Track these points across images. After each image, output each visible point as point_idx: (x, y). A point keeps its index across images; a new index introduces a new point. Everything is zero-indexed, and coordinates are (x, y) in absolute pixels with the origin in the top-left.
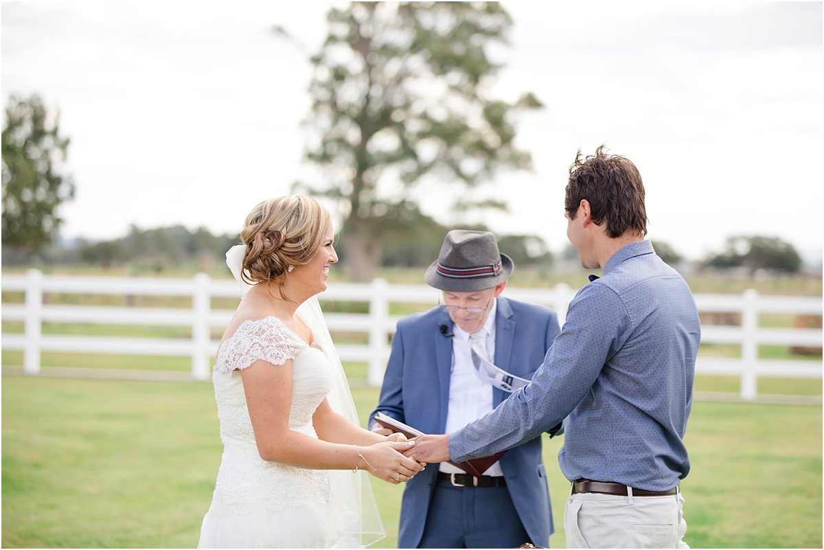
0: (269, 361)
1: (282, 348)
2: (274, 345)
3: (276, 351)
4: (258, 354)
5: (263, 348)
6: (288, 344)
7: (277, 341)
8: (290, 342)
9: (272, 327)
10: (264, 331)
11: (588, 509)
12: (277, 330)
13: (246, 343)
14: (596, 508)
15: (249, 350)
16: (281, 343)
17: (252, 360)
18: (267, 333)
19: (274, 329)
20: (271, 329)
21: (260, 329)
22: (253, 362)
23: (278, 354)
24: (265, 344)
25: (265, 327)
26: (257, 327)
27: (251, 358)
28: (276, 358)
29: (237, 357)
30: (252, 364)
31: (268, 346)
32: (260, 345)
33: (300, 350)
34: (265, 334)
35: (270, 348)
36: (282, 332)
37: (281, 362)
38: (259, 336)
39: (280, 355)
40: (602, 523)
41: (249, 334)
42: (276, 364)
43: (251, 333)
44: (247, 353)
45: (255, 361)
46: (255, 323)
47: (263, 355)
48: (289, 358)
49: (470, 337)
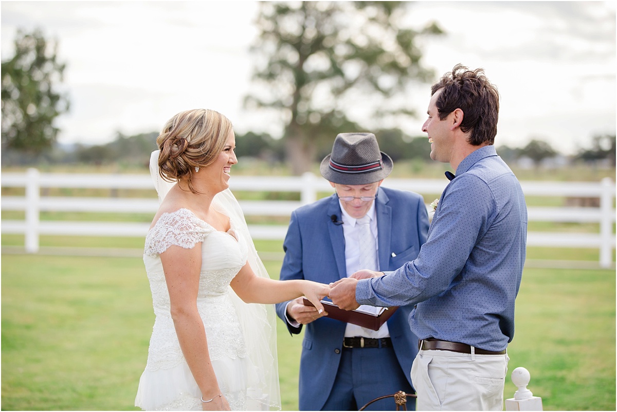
0: (181, 245)
1: (192, 234)
2: (185, 232)
3: (186, 237)
4: (172, 241)
5: (176, 235)
6: (196, 231)
7: (187, 229)
8: (198, 229)
9: (183, 217)
10: (177, 222)
11: (437, 363)
12: (188, 220)
13: (163, 232)
14: (444, 362)
15: (165, 238)
16: (190, 230)
17: (167, 246)
18: (180, 223)
19: (185, 219)
20: (182, 220)
21: (173, 220)
22: (168, 247)
23: (188, 239)
24: (177, 232)
25: (177, 218)
26: (172, 219)
27: (167, 244)
28: (187, 243)
29: (157, 244)
30: (167, 249)
31: (179, 234)
32: (173, 233)
33: (207, 234)
34: (178, 224)
35: (181, 235)
36: (191, 221)
37: (191, 246)
38: (173, 225)
39: (190, 240)
40: (449, 374)
41: (166, 224)
42: (187, 247)
43: (167, 223)
44: (163, 240)
45: (169, 246)
46: (171, 215)
47: (176, 241)
48: (197, 241)
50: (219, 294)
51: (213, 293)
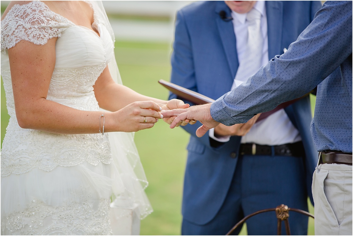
0: (32, 41)
1: (44, 29)
2: (36, 27)
3: (38, 32)
4: (22, 35)
5: (26, 29)
6: (50, 25)
7: (39, 23)
8: (53, 23)
9: (35, 11)
10: (28, 15)
11: (333, 178)
12: (40, 14)
13: (13, 25)
14: (341, 177)
15: (14, 31)
16: (43, 25)
17: (16, 40)
18: (31, 16)
19: (37, 12)
20: (34, 13)
21: (24, 13)
22: (17, 42)
23: (40, 35)
24: (28, 26)
25: (29, 11)
26: (22, 12)
27: (16, 38)
28: (38, 38)
29: (6, 38)
30: (16, 44)
31: (30, 28)
32: (23, 27)
33: (64, 29)
34: (29, 17)
35: (33, 29)
36: (45, 15)
37: (43, 42)
38: (23, 18)
39: (42, 36)
40: (346, 191)
41: (16, 17)
42: (38, 43)
43: (17, 16)
44: (12, 34)
45: (19, 41)
46: (22, 7)
47: (26, 36)
48: (51, 37)
49: (246, 20)
50: (82, 94)
51: (74, 93)
